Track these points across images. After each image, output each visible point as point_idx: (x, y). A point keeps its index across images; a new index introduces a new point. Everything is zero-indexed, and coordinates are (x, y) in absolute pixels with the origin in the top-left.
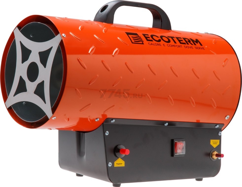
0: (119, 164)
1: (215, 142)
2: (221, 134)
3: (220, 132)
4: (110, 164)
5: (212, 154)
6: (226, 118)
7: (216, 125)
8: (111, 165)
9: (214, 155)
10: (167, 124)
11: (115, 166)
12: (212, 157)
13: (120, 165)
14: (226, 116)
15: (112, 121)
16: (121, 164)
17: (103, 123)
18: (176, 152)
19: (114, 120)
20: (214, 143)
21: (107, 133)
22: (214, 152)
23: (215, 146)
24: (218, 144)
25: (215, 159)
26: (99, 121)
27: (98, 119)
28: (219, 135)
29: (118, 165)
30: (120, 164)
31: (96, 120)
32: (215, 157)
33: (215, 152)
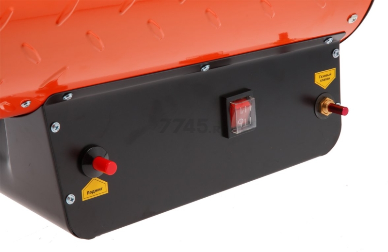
0: (93, 192)
1: (326, 76)
2: (338, 54)
3: (336, 51)
4: (71, 199)
5: (320, 104)
6: (351, 21)
7: (327, 39)
8: (74, 201)
9: (324, 106)
10: (208, 67)
11: (83, 200)
12: (320, 111)
13: (96, 193)
14: (350, 17)
15: (66, 98)
16: (100, 189)
17: (42, 105)
18: (233, 126)
19: (70, 95)
20: (322, 79)
21: (56, 128)
22: (324, 98)
23: (325, 85)
24: (333, 77)
25: (327, 115)
26: (30, 106)
27: (28, 103)
28: (335, 56)
29: (91, 195)
30: (96, 191)
31: (23, 106)
32: (326, 112)
33: (328, 99)
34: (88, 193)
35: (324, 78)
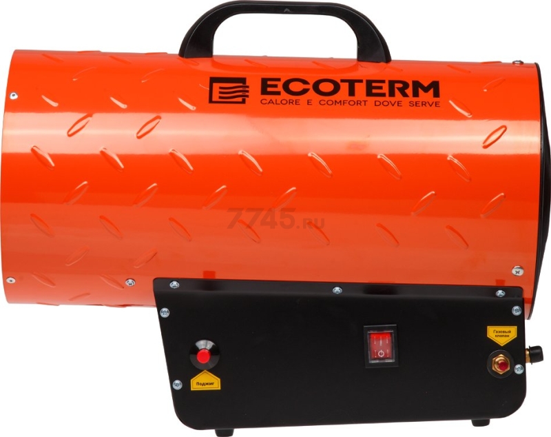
0: (203, 384)
1: (504, 332)
5: (492, 360)
7: (498, 291)
8: (178, 385)
11: (192, 389)
13: (207, 386)
15: (171, 286)
16: (212, 384)
22: (497, 356)
23: (502, 342)
24: (513, 336)
25: (501, 374)
28: (514, 313)
29: (200, 387)
30: (207, 384)
33: (501, 355)
34: (198, 383)
35: (500, 334)
